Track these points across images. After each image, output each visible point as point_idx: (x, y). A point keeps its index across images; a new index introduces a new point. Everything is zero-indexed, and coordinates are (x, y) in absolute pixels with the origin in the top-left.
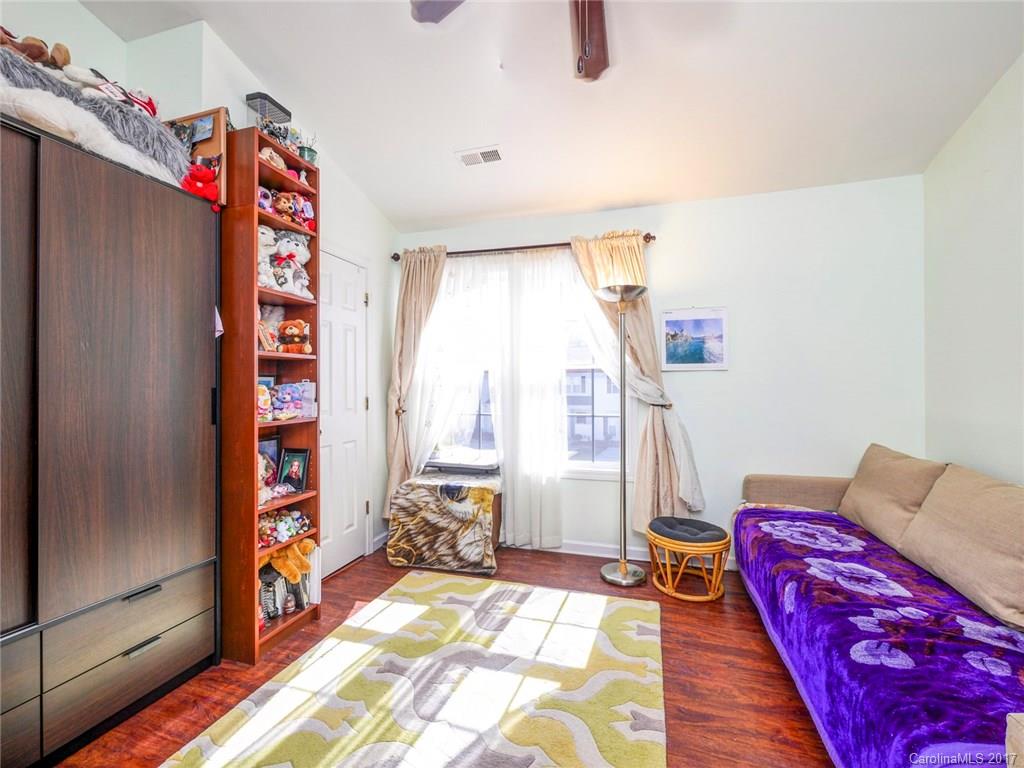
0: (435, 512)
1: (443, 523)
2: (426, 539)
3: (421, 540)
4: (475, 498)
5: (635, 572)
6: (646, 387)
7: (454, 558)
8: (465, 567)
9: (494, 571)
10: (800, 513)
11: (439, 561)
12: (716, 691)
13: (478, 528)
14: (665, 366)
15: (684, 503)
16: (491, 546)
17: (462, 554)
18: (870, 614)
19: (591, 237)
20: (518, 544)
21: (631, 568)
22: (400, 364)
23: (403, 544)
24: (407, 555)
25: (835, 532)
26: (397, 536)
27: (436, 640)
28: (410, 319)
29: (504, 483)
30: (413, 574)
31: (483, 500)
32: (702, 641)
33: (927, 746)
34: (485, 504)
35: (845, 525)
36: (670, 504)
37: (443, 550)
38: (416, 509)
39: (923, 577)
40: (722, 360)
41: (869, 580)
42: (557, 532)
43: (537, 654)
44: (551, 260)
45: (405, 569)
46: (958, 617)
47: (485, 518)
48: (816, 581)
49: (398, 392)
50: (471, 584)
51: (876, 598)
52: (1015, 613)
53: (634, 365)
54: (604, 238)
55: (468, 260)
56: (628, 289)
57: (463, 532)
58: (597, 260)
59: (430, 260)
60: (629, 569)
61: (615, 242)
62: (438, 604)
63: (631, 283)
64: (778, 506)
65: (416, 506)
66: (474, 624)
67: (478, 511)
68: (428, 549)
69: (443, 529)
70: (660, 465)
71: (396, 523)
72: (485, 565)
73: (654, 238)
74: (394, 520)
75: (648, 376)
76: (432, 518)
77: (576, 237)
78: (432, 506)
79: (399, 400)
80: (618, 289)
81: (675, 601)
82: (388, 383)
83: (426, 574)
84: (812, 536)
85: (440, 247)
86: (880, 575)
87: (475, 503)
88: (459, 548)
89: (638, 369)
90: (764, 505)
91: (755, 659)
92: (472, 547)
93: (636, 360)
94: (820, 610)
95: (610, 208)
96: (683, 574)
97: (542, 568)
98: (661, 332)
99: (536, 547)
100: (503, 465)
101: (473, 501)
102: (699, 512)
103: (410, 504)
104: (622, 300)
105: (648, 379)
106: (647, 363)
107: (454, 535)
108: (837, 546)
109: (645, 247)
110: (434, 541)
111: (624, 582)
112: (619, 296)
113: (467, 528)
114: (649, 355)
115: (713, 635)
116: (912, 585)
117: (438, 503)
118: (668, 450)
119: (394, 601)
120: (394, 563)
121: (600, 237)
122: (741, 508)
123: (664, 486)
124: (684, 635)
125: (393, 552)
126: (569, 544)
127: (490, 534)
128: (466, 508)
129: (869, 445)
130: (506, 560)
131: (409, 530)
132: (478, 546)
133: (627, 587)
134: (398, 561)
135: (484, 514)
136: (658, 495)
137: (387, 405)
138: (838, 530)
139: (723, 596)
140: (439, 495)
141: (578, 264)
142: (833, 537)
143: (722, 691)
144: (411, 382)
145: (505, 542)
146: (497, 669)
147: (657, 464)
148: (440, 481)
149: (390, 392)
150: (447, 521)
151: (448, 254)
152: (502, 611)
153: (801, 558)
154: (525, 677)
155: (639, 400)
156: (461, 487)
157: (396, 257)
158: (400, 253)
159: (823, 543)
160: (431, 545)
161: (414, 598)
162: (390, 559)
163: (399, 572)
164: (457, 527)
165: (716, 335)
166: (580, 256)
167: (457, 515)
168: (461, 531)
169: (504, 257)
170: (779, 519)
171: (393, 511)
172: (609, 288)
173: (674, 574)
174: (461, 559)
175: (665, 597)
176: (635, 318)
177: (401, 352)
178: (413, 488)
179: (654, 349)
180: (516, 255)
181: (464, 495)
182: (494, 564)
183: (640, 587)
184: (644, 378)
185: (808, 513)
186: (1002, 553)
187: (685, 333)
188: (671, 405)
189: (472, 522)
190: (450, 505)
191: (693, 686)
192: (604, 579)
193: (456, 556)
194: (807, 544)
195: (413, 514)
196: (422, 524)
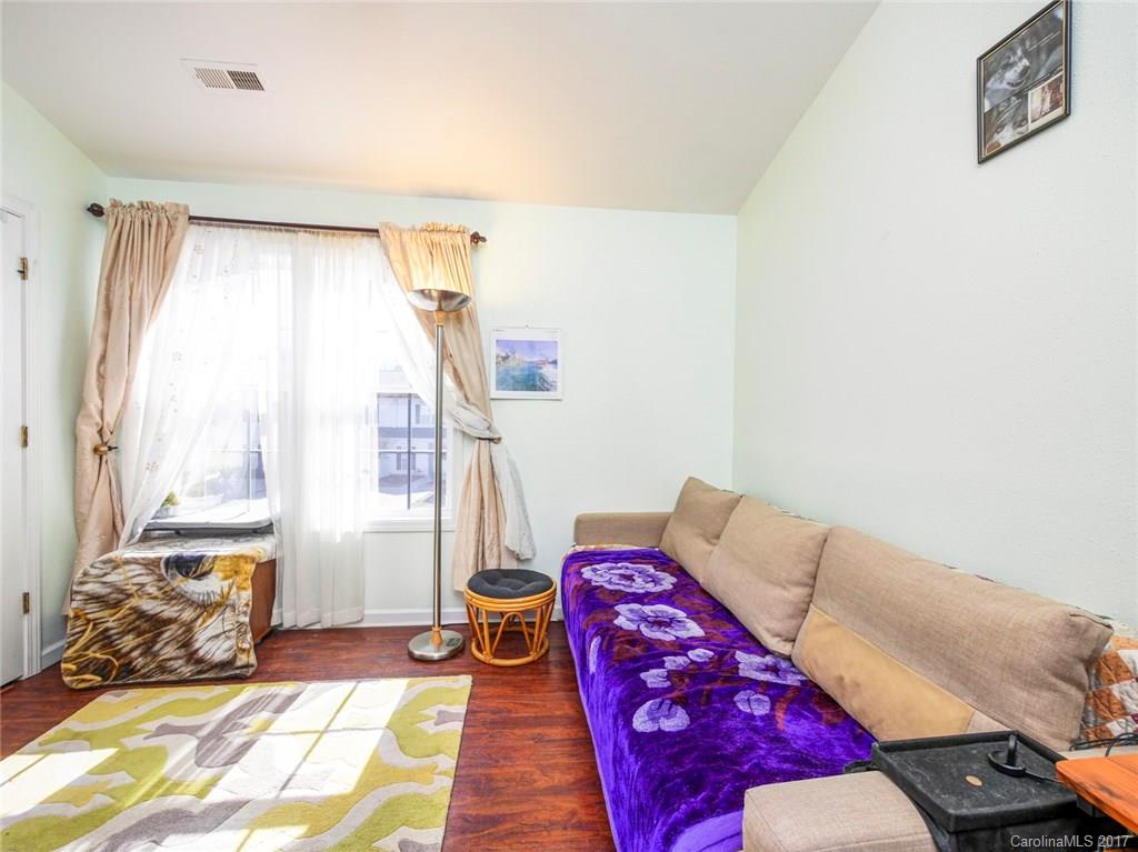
0: (155, 598)
1: (169, 611)
2: (140, 640)
3: (129, 641)
4: (224, 571)
5: (452, 640)
6: (472, 418)
7: (188, 661)
8: (205, 672)
9: (251, 670)
10: (624, 552)
11: (162, 668)
12: (514, 780)
13: (228, 613)
14: (494, 393)
15: (512, 553)
16: (249, 636)
17: (201, 653)
18: (661, 665)
19: (407, 226)
20: (301, 625)
21: (447, 635)
22: (101, 377)
23: (95, 653)
24: (102, 669)
25: (652, 571)
26: (82, 642)
27: (111, 806)
28: (121, 307)
29: (279, 546)
30: (107, 698)
31: (236, 572)
32: (513, 715)
33: (682, 832)
34: (239, 579)
35: (663, 561)
36: (496, 554)
37: (169, 651)
38: (121, 596)
39: (717, 612)
40: (556, 389)
41: (669, 623)
42: (359, 601)
43: (283, 788)
44: (353, 249)
45: (94, 692)
46: (738, 652)
47: (239, 598)
48: (620, 633)
49: (99, 420)
50: (208, 696)
51: (672, 643)
52: (778, 642)
53: (457, 391)
54: (422, 230)
55: (227, 232)
56: (446, 296)
57: (204, 622)
58: (413, 256)
59: (159, 224)
60: (443, 637)
61: (436, 237)
62: (133, 742)
63: (453, 289)
64: (607, 547)
65: (122, 591)
66: (193, 761)
67: (230, 589)
68: (141, 655)
69: (170, 621)
70: (486, 510)
71: (79, 623)
72: (239, 663)
73: (484, 240)
74: (77, 617)
75: (474, 404)
76: (149, 606)
77: (387, 223)
78: (152, 590)
79: (100, 432)
80: (435, 294)
81: (491, 669)
82: (77, 406)
83: (132, 693)
84: (630, 578)
85: (177, 205)
86: (681, 615)
87: (226, 578)
88: (197, 645)
89: (461, 395)
90: (592, 547)
91: (564, 725)
92: (217, 640)
93: (460, 384)
94: (616, 669)
95: (433, 195)
96: (503, 632)
97: (328, 652)
98: (491, 353)
99: (327, 624)
100: (279, 521)
101: (221, 575)
102: (528, 560)
103: (109, 590)
104: (440, 309)
105: (473, 408)
106: (472, 388)
107: (189, 628)
108: (651, 587)
109: (474, 249)
110: (154, 641)
111: (436, 656)
112: (437, 304)
113: (211, 615)
114: (475, 378)
115: (526, 705)
116: (706, 621)
117: (161, 584)
118: (495, 490)
119: (48, 753)
120: (74, 685)
121: (418, 228)
122: (570, 551)
123: (489, 534)
124: (494, 713)
125: (74, 667)
126: (376, 614)
127: (247, 619)
128: (212, 585)
129: (686, 478)
130: (279, 649)
131: (107, 630)
132: (228, 638)
133: (441, 660)
134: (83, 680)
135: (238, 593)
136: (483, 545)
137: (75, 438)
138: (655, 568)
139: (547, 651)
140: (163, 571)
141: (388, 257)
142: (649, 576)
143: (522, 778)
144: (124, 404)
145: (282, 624)
146: (208, 830)
147: (482, 508)
148: (166, 552)
149: (79, 420)
150: (176, 608)
151: (191, 218)
152: (246, 731)
153: (612, 606)
154: (252, 831)
155: (464, 433)
156: (202, 557)
157: (96, 211)
158: (106, 205)
159: (639, 586)
160: (148, 648)
161: (91, 740)
162: (67, 679)
163: (79, 698)
164: (194, 615)
165: (550, 360)
166: (391, 249)
167: (195, 597)
168: (200, 620)
169: (284, 236)
170: (603, 561)
171: (74, 604)
172: (422, 292)
173: (492, 636)
174: (200, 661)
175: (482, 666)
176: (459, 334)
177: (103, 358)
178: (116, 565)
179: (481, 372)
180: (303, 236)
181: (206, 568)
182: (253, 659)
183: (456, 657)
184: (467, 406)
185: (632, 552)
186: (772, 583)
187: (517, 356)
188: (499, 439)
189: (219, 605)
190: (182, 586)
191: (489, 778)
192: (412, 657)
193: (192, 657)
194: (622, 588)
195: (117, 605)
196: (133, 617)
